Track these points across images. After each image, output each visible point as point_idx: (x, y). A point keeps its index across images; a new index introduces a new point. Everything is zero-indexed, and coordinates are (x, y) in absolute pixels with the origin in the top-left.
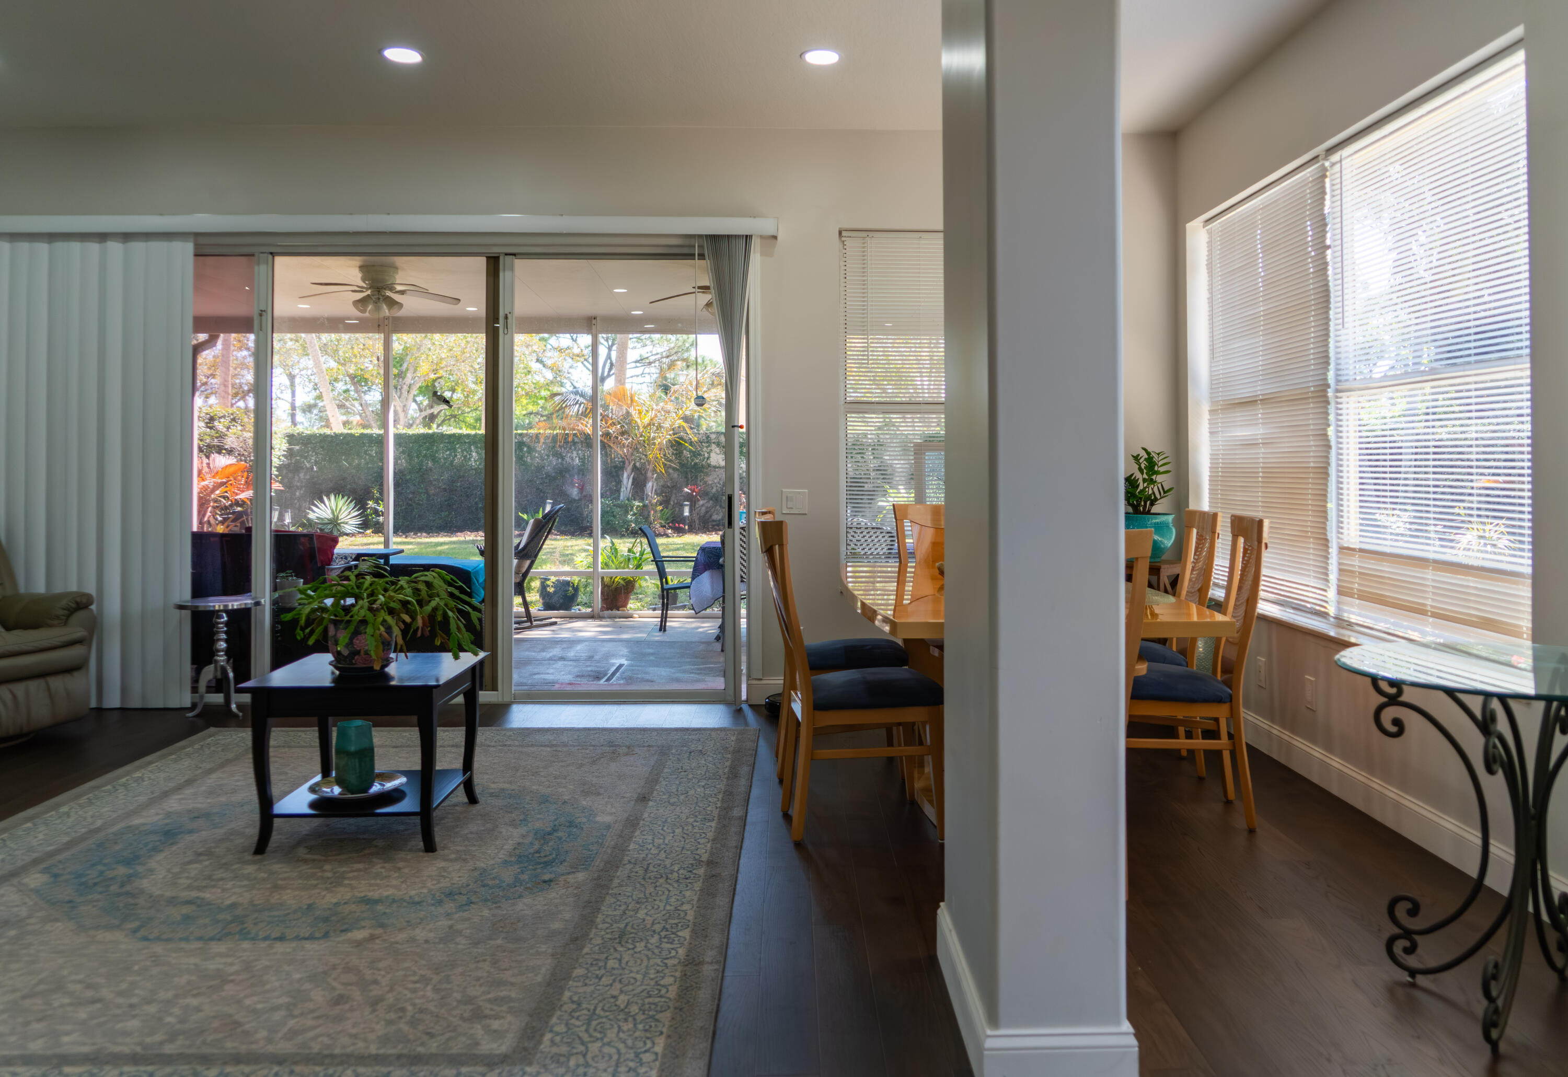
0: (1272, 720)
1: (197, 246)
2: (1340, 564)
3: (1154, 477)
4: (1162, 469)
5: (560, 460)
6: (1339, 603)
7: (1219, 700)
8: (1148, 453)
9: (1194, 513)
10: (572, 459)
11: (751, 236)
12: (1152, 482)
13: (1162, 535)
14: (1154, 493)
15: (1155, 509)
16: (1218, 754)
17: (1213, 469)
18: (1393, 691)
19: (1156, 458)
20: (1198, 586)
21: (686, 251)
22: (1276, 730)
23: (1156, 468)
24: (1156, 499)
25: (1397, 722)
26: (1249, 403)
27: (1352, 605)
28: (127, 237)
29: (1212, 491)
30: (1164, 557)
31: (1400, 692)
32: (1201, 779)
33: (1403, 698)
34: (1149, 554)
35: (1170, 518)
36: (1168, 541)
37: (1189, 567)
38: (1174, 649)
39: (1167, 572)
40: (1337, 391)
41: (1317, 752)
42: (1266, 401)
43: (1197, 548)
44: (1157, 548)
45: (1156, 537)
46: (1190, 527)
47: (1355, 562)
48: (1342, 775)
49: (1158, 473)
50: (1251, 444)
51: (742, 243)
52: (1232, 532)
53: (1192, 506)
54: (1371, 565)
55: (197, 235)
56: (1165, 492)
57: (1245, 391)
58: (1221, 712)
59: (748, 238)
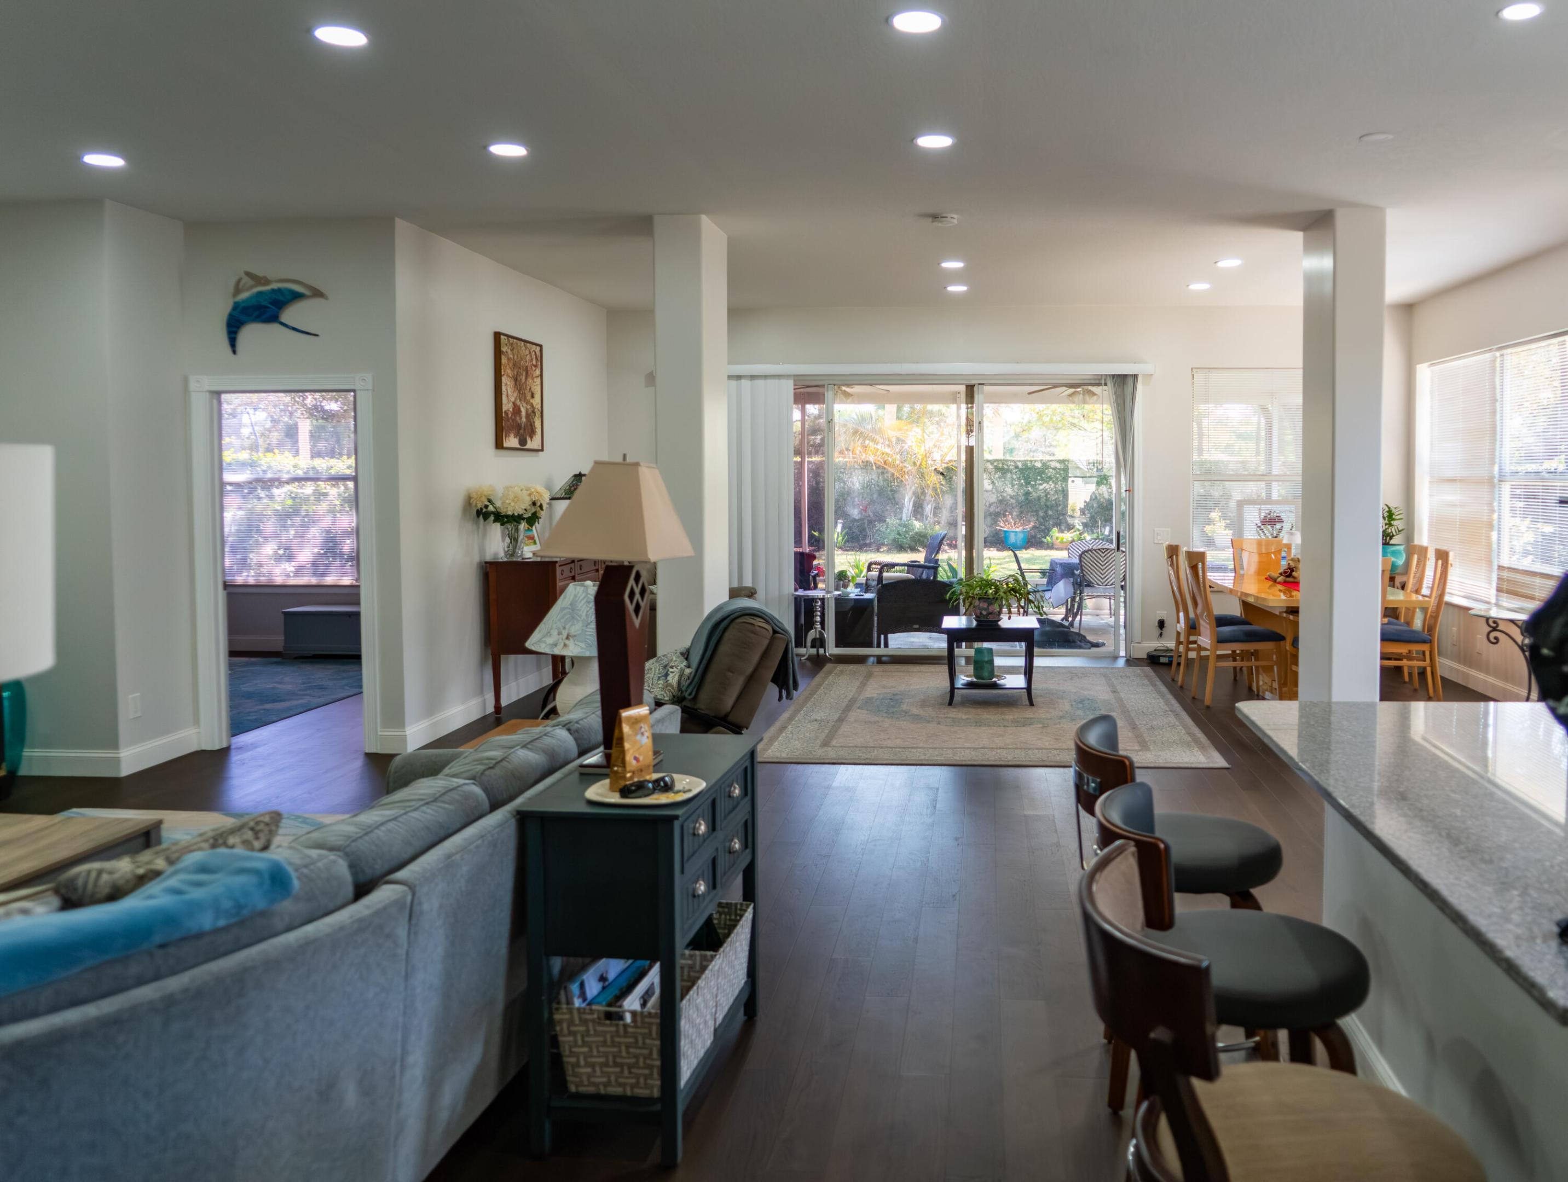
0: (1459, 662)
1: (795, 381)
2: (1498, 575)
3: (1392, 522)
4: (1397, 517)
5: (842, 485)
6: (1497, 596)
7: (1424, 642)
8: (1389, 508)
9: (1415, 546)
10: (853, 483)
11: (1137, 375)
12: (1390, 525)
13: (1397, 558)
14: (1392, 532)
15: (1392, 542)
16: (1425, 668)
17: (1431, 517)
18: (1495, 625)
19: (1394, 511)
20: (1416, 588)
21: (1097, 382)
22: (1461, 668)
23: (1394, 517)
24: (1393, 536)
25: (1496, 638)
26: (1452, 480)
27: (1503, 597)
28: (753, 377)
29: (1430, 531)
30: (1397, 571)
31: (1498, 626)
32: (1415, 690)
33: (1498, 628)
34: (1390, 568)
35: (1402, 548)
36: (1400, 561)
37: (1412, 575)
38: (1402, 621)
39: (1398, 580)
40: (1500, 481)
41: (1481, 676)
42: (1462, 480)
43: (1417, 565)
44: (1394, 566)
45: (1393, 559)
46: (1413, 554)
47: (1505, 574)
48: (1494, 686)
49: (1394, 520)
50: (1454, 505)
51: (1132, 379)
52: (1436, 557)
53: (1416, 542)
54: (1519, 577)
55: (794, 375)
56: (1399, 531)
57: (1450, 474)
58: (1425, 647)
59: (1135, 377)
